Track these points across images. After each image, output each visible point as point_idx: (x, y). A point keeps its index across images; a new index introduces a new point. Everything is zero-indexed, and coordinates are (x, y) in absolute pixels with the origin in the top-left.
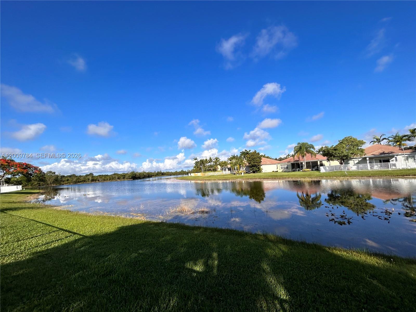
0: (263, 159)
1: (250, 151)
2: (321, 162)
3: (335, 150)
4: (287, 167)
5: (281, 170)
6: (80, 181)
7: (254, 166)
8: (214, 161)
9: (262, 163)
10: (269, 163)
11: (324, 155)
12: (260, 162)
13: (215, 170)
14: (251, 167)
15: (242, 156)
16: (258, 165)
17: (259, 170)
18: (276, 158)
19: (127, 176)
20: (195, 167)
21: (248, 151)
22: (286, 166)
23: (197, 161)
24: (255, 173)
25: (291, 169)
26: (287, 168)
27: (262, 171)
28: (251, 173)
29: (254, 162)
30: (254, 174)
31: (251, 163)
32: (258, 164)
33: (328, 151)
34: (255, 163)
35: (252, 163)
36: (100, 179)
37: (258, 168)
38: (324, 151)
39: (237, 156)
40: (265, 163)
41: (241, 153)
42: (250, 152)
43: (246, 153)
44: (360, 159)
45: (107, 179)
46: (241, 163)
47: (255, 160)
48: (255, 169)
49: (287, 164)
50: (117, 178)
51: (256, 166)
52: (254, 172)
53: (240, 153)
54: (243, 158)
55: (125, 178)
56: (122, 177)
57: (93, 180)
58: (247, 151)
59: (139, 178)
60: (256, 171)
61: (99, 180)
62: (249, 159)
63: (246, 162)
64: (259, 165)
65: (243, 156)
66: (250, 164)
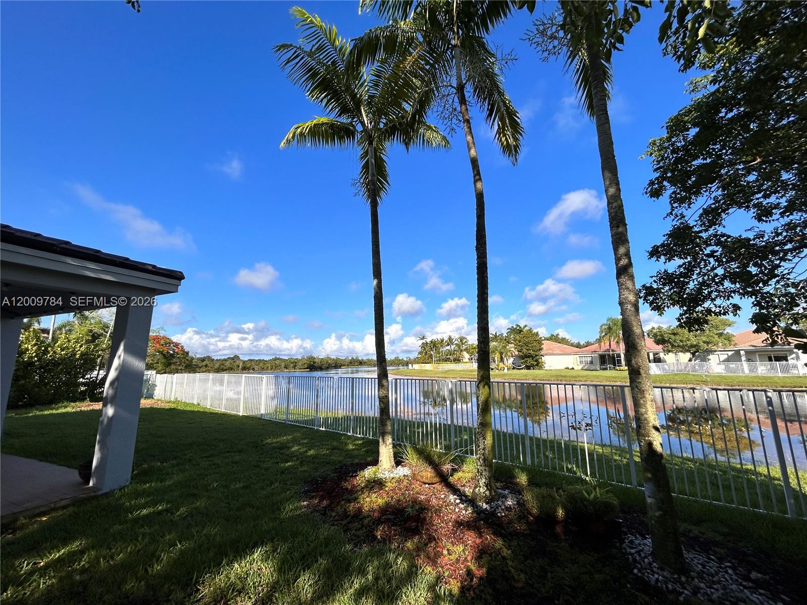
0: (546, 345)
1: (525, 326)
2: (657, 354)
3: (674, 334)
5: (580, 367)
6: (225, 368)
7: (529, 357)
8: (456, 342)
9: (544, 352)
10: (558, 352)
11: (658, 342)
12: (540, 350)
13: (457, 360)
14: (522, 357)
15: (511, 335)
16: (536, 356)
17: (537, 365)
18: (579, 343)
19: (300, 364)
20: (420, 353)
21: (522, 326)
22: (589, 359)
23: (424, 341)
24: (530, 369)
25: (599, 366)
26: (591, 362)
27: (544, 367)
28: (522, 369)
29: (528, 350)
30: (528, 371)
31: (523, 351)
32: (535, 353)
33: (661, 335)
34: (530, 352)
35: (525, 351)
36: (256, 368)
37: (537, 361)
38: (655, 335)
39: (502, 335)
40: (551, 352)
41: (508, 331)
42: (524, 329)
43: (519, 330)
44: (730, 353)
45: (268, 368)
46: (502, 351)
47: (530, 346)
48: (530, 361)
49: (591, 355)
50: (283, 366)
51: (532, 356)
52: (528, 368)
55: (296, 367)
56: (292, 365)
57: (245, 367)
58: (520, 327)
59: (321, 368)
60: (532, 366)
61: (253, 369)
62: (519, 344)
63: (513, 349)
64: (538, 356)
65: (513, 336)
66: (521, 352)
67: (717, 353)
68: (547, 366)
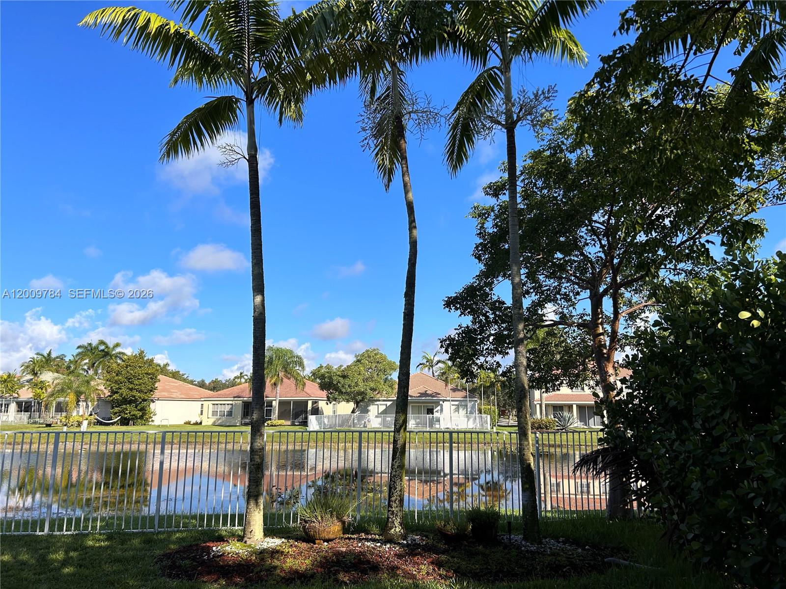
0: (163, 382)
1: (117, 345)
2: (316, 402)
3: (344, 377)
4: (231, 412)
5: (210, 422)
7: (130, 402)
9: (157, 394)
10: (177, 395)
11: (323, 387)
12: (151, 391)
14: (113, 404)
15: (83, 359)
16: (144, 400)
17: (141, 417)
18: (203, 381)
21: (111, 346)
22: (227, 408)
24: (127, 424)
25: (240, 419)
26: (230, 414)
27: (153, 421)
28: (113, 424)
29: (131, 390)
30: (123, 428)
31: (120, 391)
32: (142, 395)
33: (330, 378)
34: (135, 393)
35: (124, 391)
37: (143, 409)
38: (322, 377)
39: (61, 358)
40: (166, 394)
41: (80, 350)
42: (118, 350)
43: (103, 350)
44: (389, 403)
46: (83, 389)
47: (136, 382)
48: (131, 410)
49: (231, 402)
51: (135, 401)
52: (125, 422)
53: (79, 347)
54: (86, 367)
58: (107, 347)
60: (133, 419)
62: (116, 378)
63: (102, 387)
64: (146, 400)
65: (87, 361)
66: (117, 393)
67: (378, 403)
68: (157, 420)
